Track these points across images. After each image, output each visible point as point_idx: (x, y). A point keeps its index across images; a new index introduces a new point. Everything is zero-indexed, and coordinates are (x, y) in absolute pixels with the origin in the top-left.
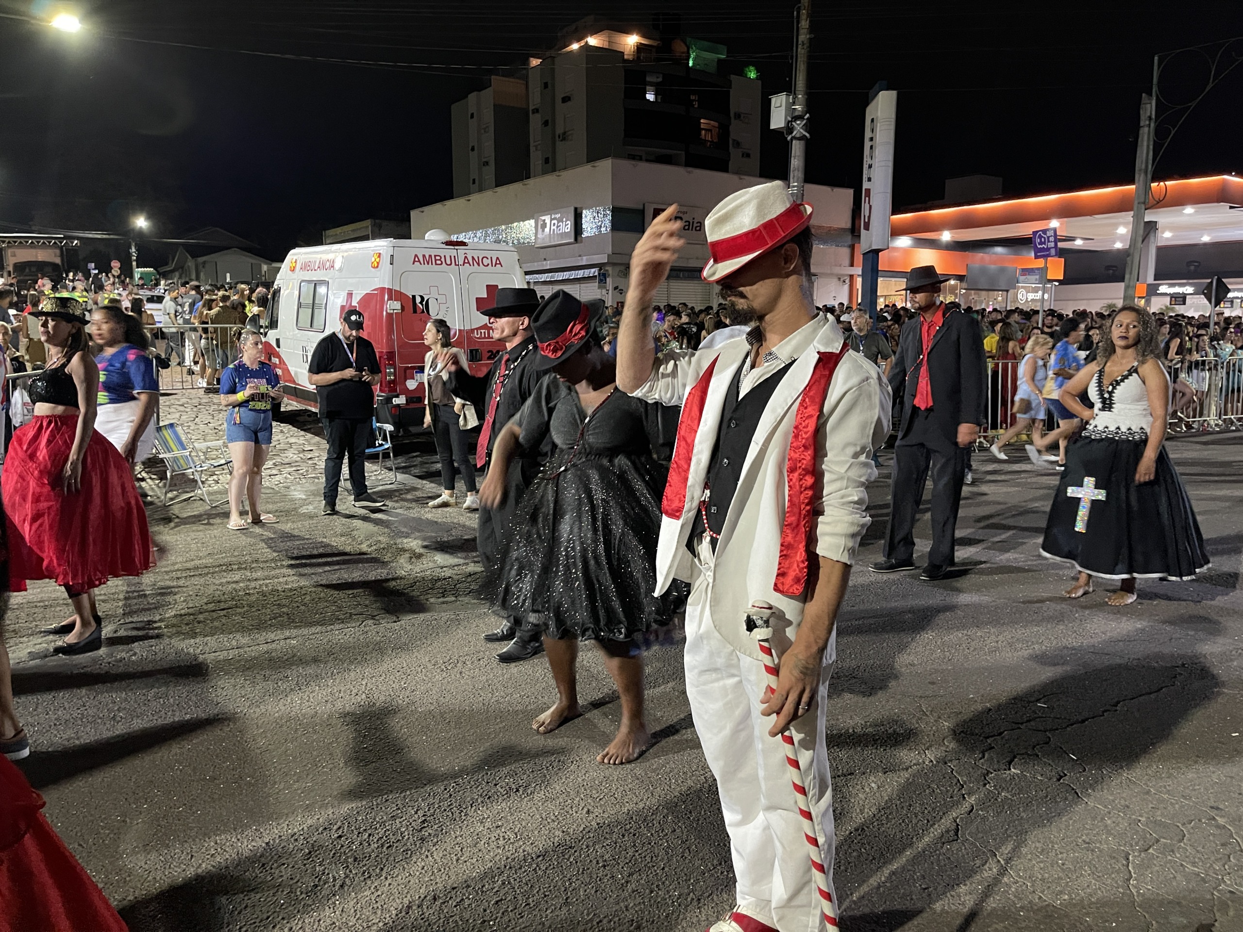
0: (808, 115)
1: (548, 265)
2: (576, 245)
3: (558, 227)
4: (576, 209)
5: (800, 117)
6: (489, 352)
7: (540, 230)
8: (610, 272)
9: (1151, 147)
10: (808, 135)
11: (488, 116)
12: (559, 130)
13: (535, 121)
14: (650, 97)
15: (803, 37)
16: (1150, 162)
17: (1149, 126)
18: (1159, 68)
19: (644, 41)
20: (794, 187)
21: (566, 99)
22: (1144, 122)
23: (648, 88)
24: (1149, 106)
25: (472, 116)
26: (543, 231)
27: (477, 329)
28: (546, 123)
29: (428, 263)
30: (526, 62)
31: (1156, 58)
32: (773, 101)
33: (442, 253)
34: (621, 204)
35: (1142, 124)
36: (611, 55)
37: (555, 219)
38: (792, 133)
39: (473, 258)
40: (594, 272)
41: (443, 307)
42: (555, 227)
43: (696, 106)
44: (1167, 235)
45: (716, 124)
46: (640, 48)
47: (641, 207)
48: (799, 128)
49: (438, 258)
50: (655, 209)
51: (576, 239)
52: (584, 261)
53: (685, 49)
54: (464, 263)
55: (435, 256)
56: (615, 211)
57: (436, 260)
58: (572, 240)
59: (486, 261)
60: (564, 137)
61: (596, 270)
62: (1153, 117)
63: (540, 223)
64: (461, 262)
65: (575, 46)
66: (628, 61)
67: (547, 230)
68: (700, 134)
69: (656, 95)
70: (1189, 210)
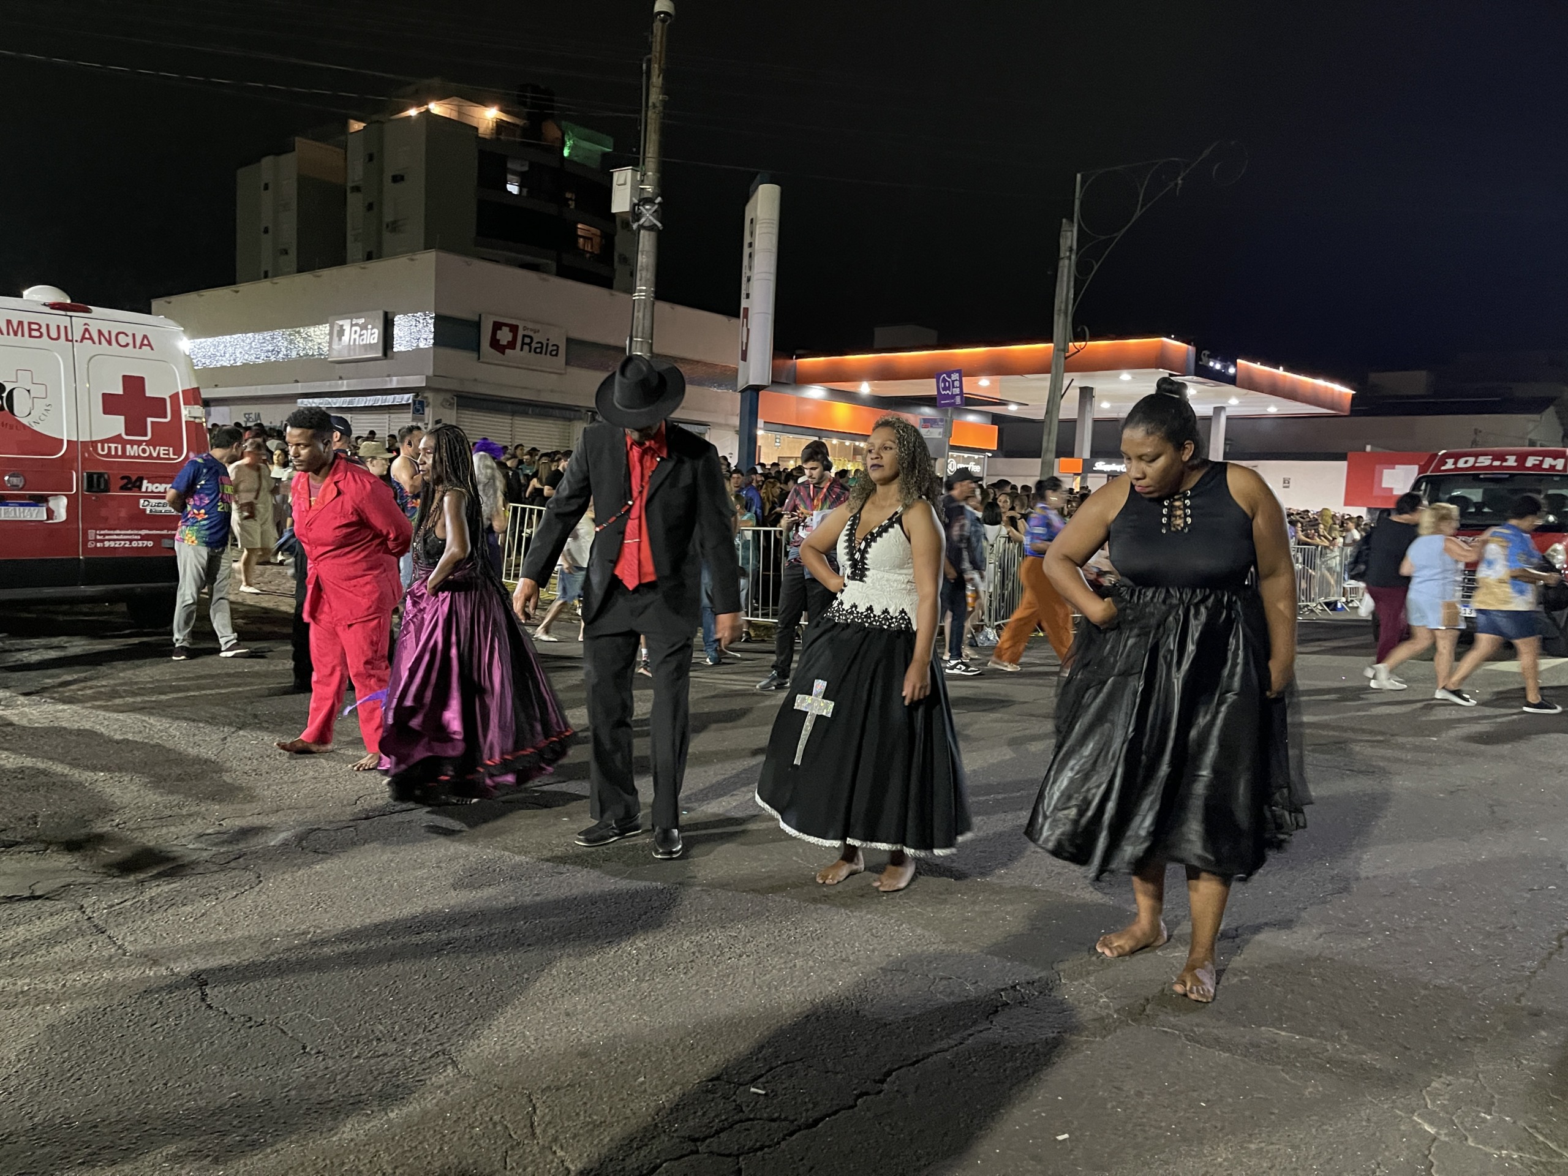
0: (659, 200)
1: (344, 386)
2: (385, 362)
3: (361, 335)
4: (386, 314)
5: (649, 201)
6: (123, 478)
7: (336, 338)
8: (430, 400)
9: (1072, 284)
10: (659, 225)
11: (290, 188)
12: (388, 218)
13: (355, 204)
14: (513, 189)
15: (655, 96)
16: (1071, 302)
17: (1070, 258)
18: (1082, 187)
19: (504, 117)
20: (641, 291)
21: (397, 179)
22: (1064, 253)
23: (509, 177)
24: (1069, 234)
25: (266, 187)
26: (340, 340)
27: (103, 442)
28: (370, 207)
29: (16, 334)
30: (346, 125)
31: (1079, 176)
32: (616, 176)
33: (43, 320)
34: (446, 312)
35: (1062, 255)
36: (463, 130)
37: (357, 325)
38: (638, 220)
39: (100, 333)
40: (408, 398)
41: (40, 405)
42: (357, 336)
43: (572, 207)
44: (1105, 405)
45: (598, 232)
46: (500, 125)
47: (477, 319)
48: (648, 215)
49: (34, 327)
50: (495, 323)
51: (385, 354)
52: (394, 383)
53: (558, 134)
54: (83, 338)
55: (30, 324)
56: (439, 320)
57: (30, 330)
58: (380, 354)
59: (122, 339)
60: (394, 227)
61: (411, 396)
62: (1075, 247)
63: (336, 328)
64: (77, 336)
65: (413, 112)
66: (482, 140)
67: (346, 338)
68: (577, 242)
69: (521, 187)
70: (1125, 376)
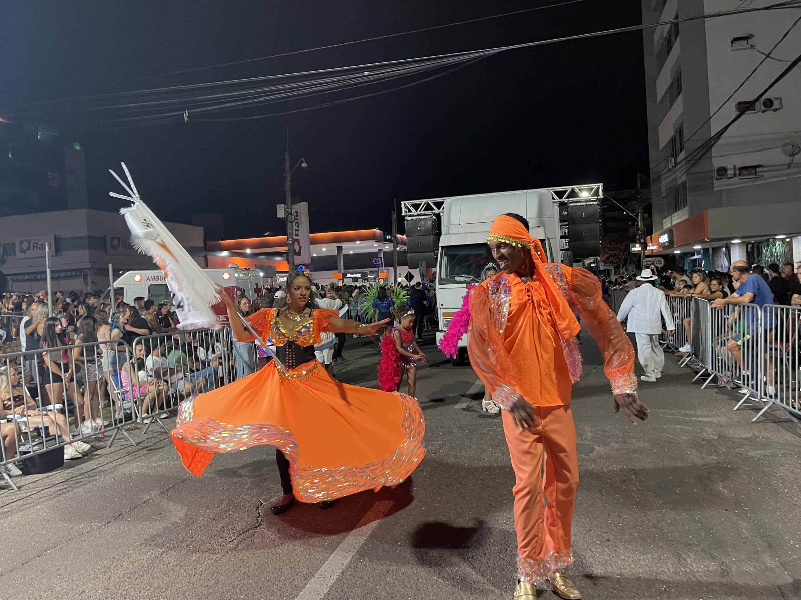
2: (56, 257)
4: (55, 236)
19: (3, 120)
23: (9, 150)
51: (56, 254)
56: (90, 238)
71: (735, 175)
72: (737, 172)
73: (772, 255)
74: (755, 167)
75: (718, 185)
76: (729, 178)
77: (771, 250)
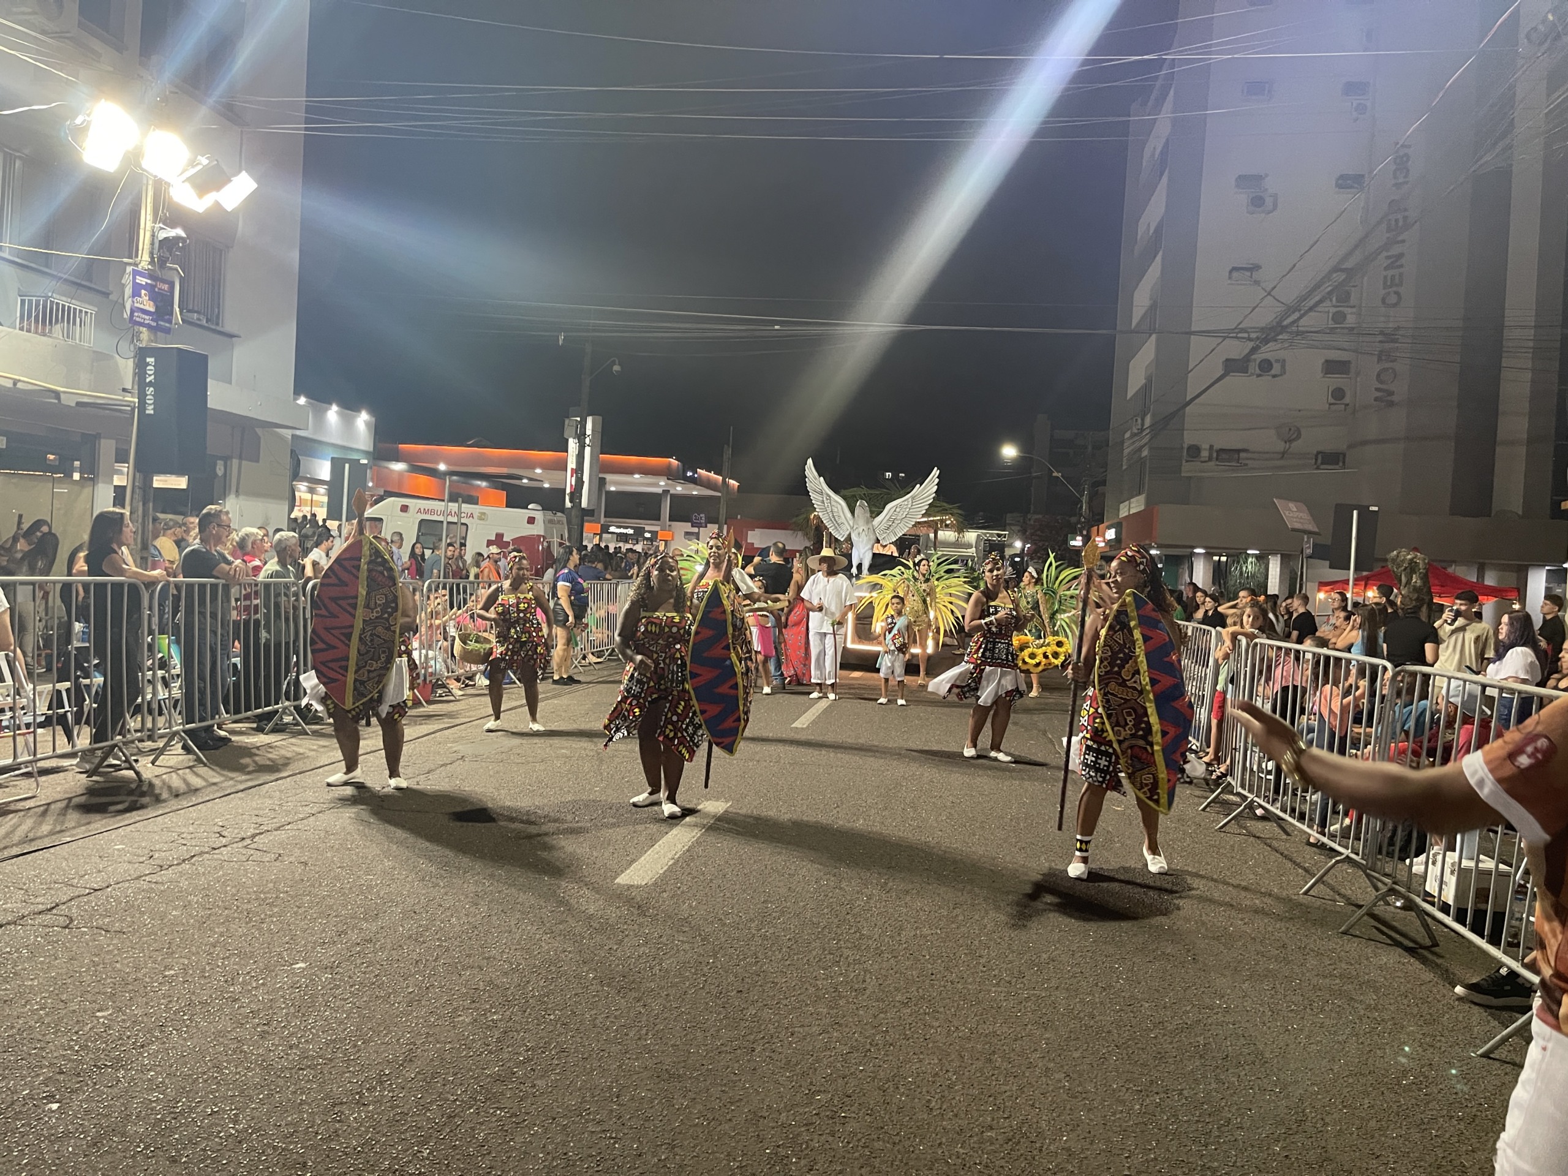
44: (613, 489)
71: (1210, 459)
72: (1215, 455)
73: (1241, 573)
74: (1238, 451)
75: (1188, 469)
76: (1202, 462)
77: (1241, 568)
